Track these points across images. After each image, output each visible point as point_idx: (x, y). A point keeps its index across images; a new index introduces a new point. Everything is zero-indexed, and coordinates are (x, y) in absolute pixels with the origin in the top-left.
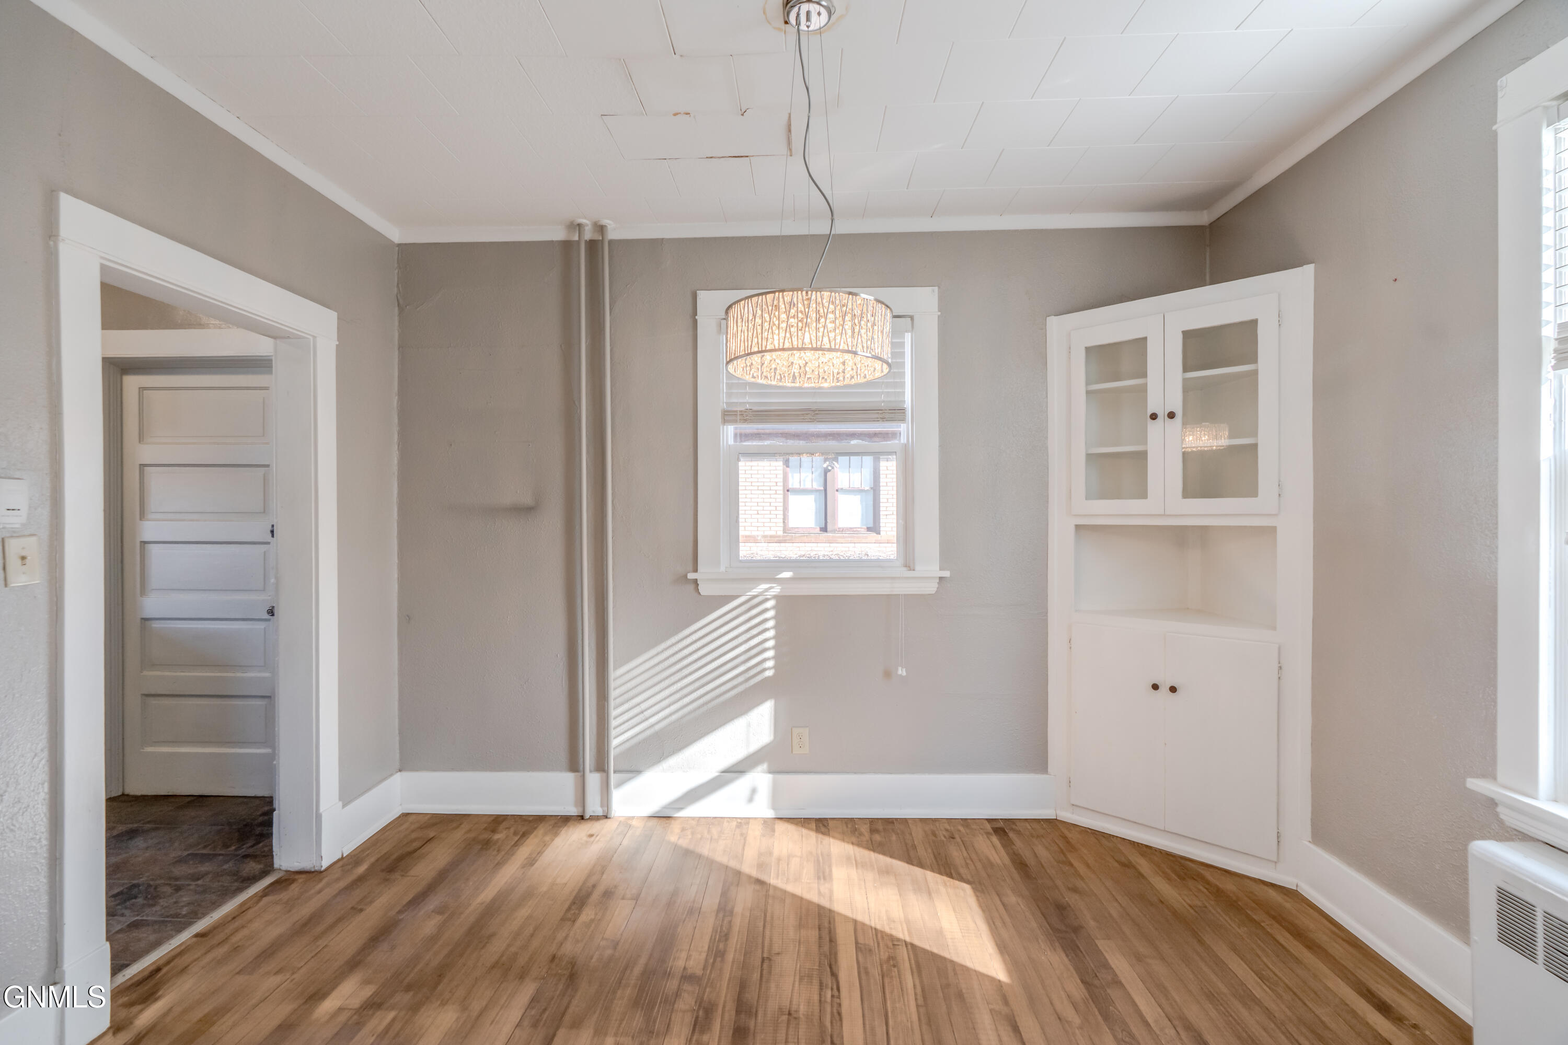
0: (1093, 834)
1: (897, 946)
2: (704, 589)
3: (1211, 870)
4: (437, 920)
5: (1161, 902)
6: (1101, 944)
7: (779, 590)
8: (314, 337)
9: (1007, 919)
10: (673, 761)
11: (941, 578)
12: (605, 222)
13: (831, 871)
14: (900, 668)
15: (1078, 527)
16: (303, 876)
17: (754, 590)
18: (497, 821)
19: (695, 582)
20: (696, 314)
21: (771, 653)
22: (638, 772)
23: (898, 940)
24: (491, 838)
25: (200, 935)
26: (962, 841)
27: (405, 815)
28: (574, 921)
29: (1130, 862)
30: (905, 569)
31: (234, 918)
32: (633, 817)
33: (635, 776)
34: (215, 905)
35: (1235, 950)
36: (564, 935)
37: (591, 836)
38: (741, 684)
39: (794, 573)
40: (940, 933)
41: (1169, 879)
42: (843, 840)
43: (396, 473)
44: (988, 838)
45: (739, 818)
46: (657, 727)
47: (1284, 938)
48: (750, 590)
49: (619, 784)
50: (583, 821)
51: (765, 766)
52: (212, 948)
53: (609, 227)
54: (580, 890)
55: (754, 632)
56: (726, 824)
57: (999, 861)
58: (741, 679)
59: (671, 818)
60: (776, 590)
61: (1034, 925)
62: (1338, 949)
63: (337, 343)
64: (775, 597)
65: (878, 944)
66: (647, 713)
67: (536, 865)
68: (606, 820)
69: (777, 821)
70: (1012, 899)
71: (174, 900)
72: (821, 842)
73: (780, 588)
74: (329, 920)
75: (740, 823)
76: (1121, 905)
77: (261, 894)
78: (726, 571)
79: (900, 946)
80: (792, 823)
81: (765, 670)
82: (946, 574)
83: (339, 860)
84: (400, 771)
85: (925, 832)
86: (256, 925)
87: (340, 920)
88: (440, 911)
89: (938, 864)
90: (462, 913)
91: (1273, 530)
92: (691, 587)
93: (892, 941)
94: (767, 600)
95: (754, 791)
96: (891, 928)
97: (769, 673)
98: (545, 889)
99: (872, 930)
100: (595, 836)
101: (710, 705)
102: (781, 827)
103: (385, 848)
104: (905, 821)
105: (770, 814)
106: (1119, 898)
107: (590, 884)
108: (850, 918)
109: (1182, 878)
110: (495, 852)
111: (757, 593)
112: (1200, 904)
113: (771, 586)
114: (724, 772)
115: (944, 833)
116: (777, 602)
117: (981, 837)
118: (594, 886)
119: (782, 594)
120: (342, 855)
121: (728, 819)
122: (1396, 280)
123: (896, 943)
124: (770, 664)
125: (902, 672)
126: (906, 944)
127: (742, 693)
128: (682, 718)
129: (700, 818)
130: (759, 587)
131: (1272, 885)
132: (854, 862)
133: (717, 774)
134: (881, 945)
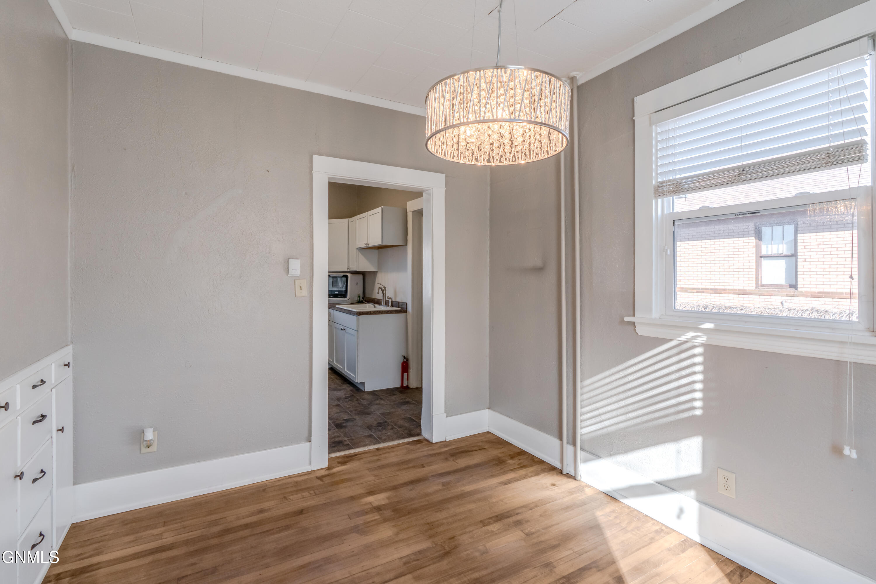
2: (641, 331)
4: (440, 487)
7: (705, 339)
8: (432, 188)
10: (621, 458)
12: (573, 74)
16: (426, 442)
17: (683, 337)
18: (522, 453)
19: (633, 324)
20: (634, 116)
21: (699, 394)
22: (599, 456)
24: (507, 461)
25: (378, 449)
27: (489, 433)
28: (484, 526)
30: (867, 334)
31: (391, 448)
32: (590, 487)
33: (596, 459)
34: (393, 440)
36: (471, 530)
37: (554, 485)
39: (715, 325)
43: (489, 251)
46: (610, 429)
48: (679, 336)
49: (586, 461)
50: (560, 474)
51: (692, 492)
52: (374, 456)
53: (578, 77)
54: (509, 511)
55: (683, 373)
56: (650, 524)
58: (672, 410)
59: (616, 500)
60: (703, 339)
63: (445, 189)
64: (703, 345)
66: (604, 417)
67: (506, 486)
68: (573, 480)
69: (701, 547)
71: (386, 432)
73: (705, 337)
74: (411, 465)
75: (663, 530)
77: (408, 443)
78: (660, 318)
80: (709, 555)
81: (694, 408)
83: (443, 442)
84: (489, 409)
86: (392, 454)
87: (414, 467)
88: (444, 484)
90: (450, 490)
94: (694, 347)
95: (682, 510)
97: (698, 412)
98: (494, 500)
100: (555, 486)
103: (463, 444)
107: (519, 511)
110: (498, 469)
111: (686, 339)
113: (697, 335)
114: (658, 483)
116: (705, 350)
118: (517, 514)
119: (707, 343)
120: (446, 440)
121: (656, 523)
124: (699, 404)
127: (673, 422)
128: (628, 427)
129: (636, 510)
130: (686, 335)
133: (653, 482)
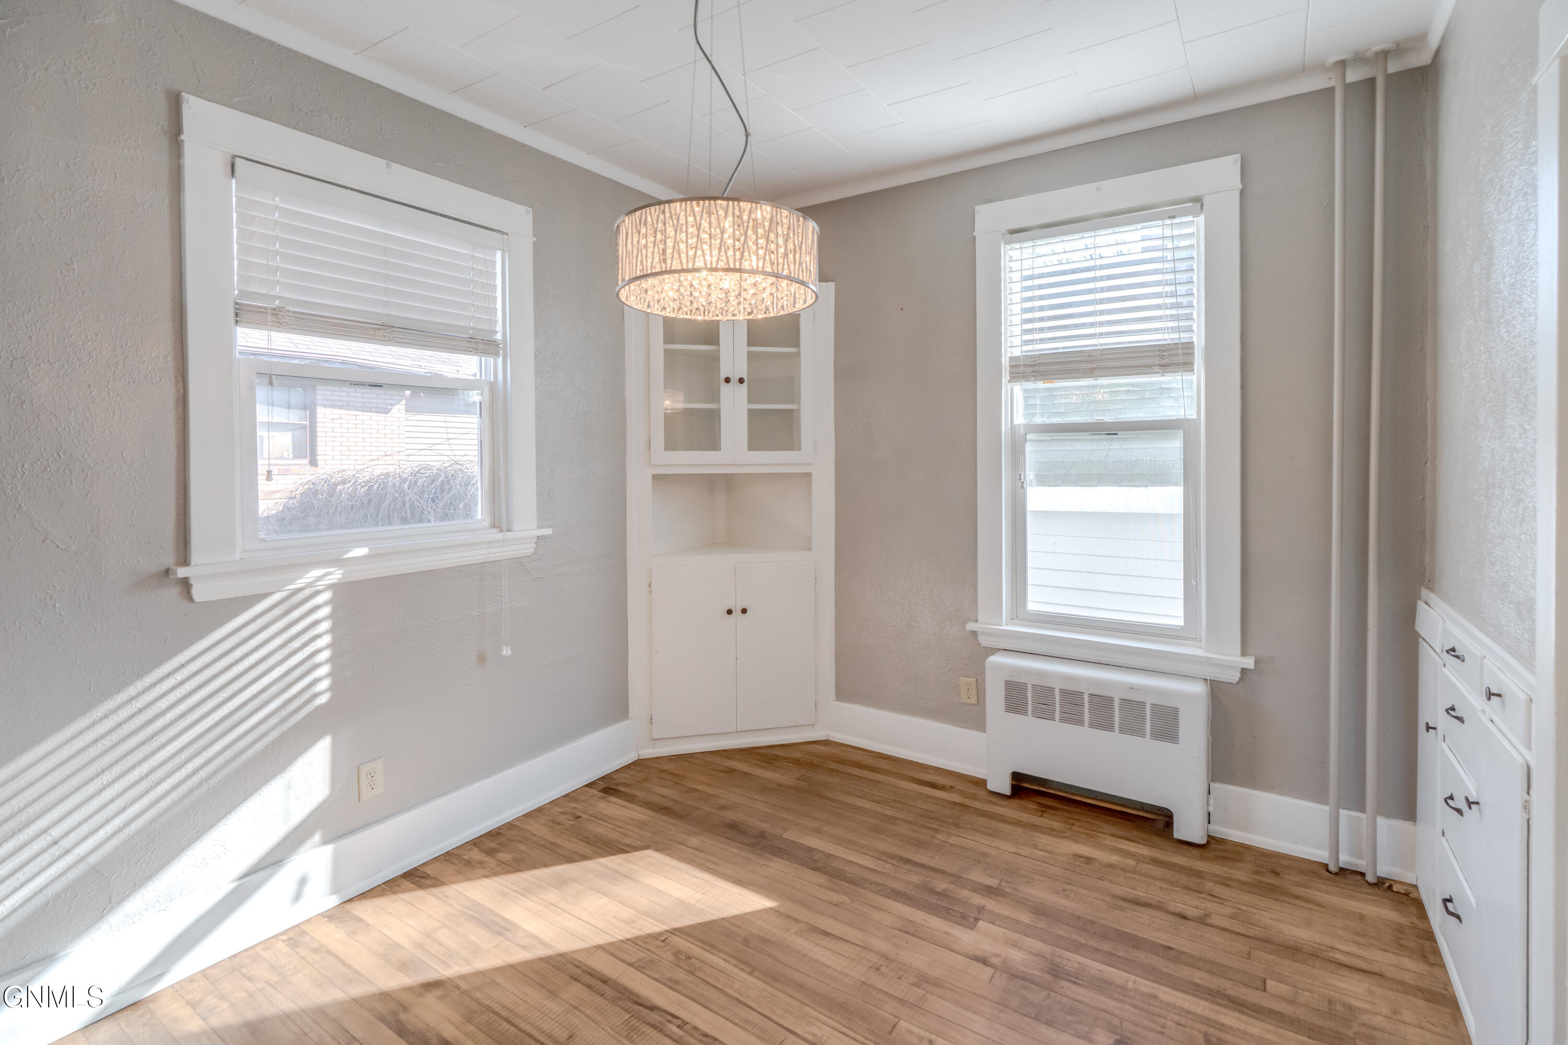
0: (679, 758)
1: (667, 940)
2: (199, 593)
3: (776, 748)
5: (779, 785)
6: (786, 835)
7: (339, 576)
9: (714, 859)
10: (136, 902)
11: (538, 537)
13: (503, 918)
14: (504, 648)
15: (656, 478)
17: (299, 581)
19: (186, 584)
20: (180, 131)
21: (325, 670)
23: (660, 934)
26: (590, 815)
29: (729, 768)
30: (495, 530)
35: (849, 794)
38: (273, 728)
39: (370, 549)
40: (682, 903)
41: (764, 767)
42: (470, 879)
44: (607, 801)
45: (280, 934)
47: (856, 771)
48: (292, 581)
51: (317, 837)
55: (296, 644)
57: (646, 817)
58: (271, 722)
59: (137, 1004)
60: (336, 575)
61: (735, 850)
62: (884, 765)
64: (330, 587)
65: (649, 950)
69: (348, 906)
70: (695, 841)
72: (446, 896)
73: (341, 572)
76: (762, 801)
79: (669, 938)
80: (374, 897)
81: (314, 696)
82: (549, 532)
85: (544, 825)
89: (600, 848)
91: (809, 475)
92: (174, 592)
93: (657, 939)
94: (317, 593)
95: (303, 881)
96: (640, 930)
97: (323, 699)
99: (626, 943)
101: (213, 782)
102: (364, 910)
104: (510, 825)
105: (333, 901)
106: (755, 797)
108: (590, 947)
109: (770, 763)
111: (303, 585)
112: (799, 775)
113: (327, 572)
114: (245, 876)
115: (564, 816)
116: (335, 594)
117: (600, 803)
119: (344, 581)
122: (902, 309)
123: (663, 938)
124: (324, 685)
125: (506, 651)
126: (671, 933)
127: (274, 743)
128: (153, 820)
130: (308, 576)
131: (813, 742)
132: (515, 894)
133: (233, 885)
134: (652, 949)
